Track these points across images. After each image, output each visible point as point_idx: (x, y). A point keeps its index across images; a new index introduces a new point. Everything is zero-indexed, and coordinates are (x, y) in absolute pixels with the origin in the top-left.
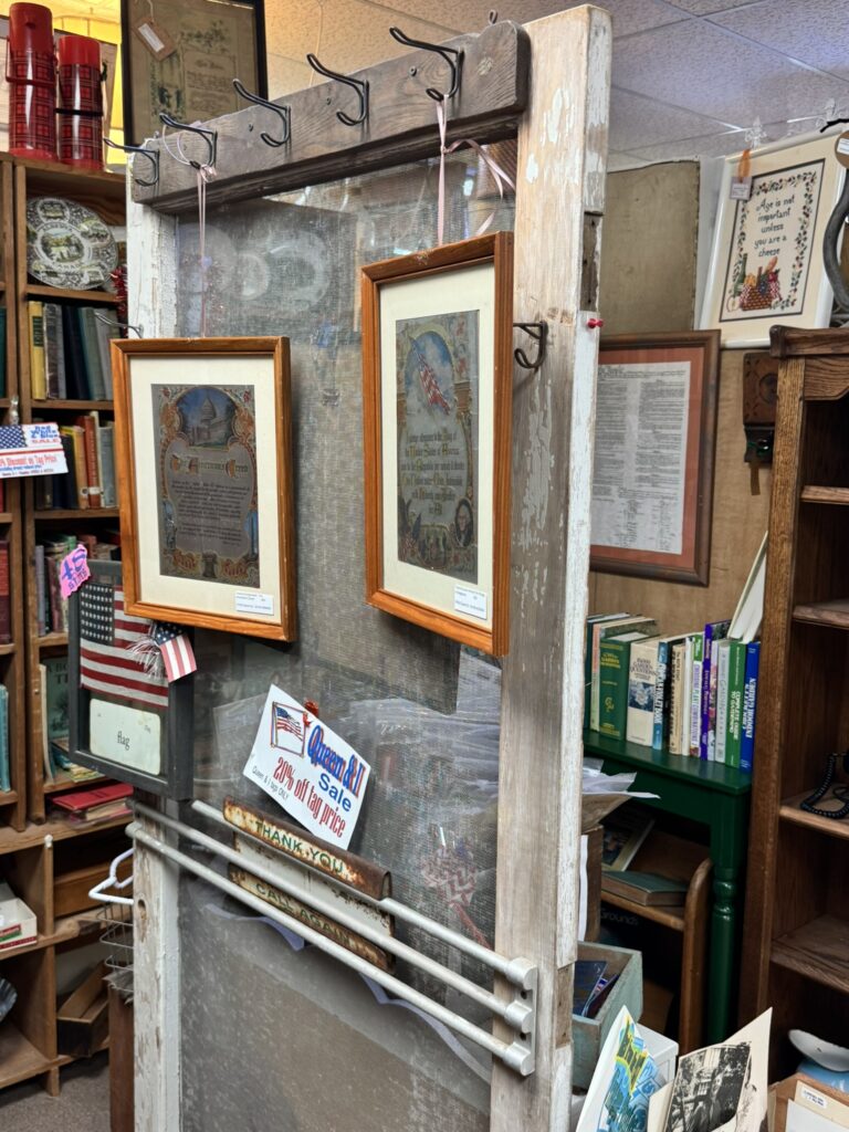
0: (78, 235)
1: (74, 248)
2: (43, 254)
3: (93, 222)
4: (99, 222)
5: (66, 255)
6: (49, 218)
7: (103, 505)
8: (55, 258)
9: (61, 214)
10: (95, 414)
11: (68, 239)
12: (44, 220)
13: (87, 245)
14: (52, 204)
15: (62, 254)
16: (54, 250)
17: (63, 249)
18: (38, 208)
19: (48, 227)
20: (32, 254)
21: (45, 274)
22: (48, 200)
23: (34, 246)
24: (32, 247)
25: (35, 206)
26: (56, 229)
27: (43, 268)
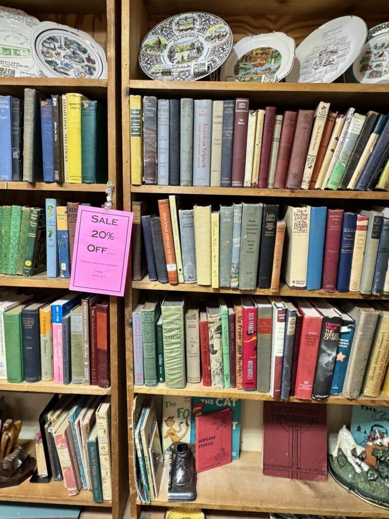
0: (202, 39)
1: (195, 50)
2: (167, 60)
3: (218, 26)
4: (223, 25)
5: (185, 58)
6: (182, 30)
8: (176, 61)
9: (192, 26)
10: (172, 199)
11: (193, 46)
12: (177, 33)
13: (208, 46)
14: (186, 19)
15: (182, 58)
16: (178, 56)
17: (186, 54)
18: (174, 24)
19: (179, 37)
20: (157, 60)
21: (160, 74)
22: (183, 16)
23: (162, 54)
24: (160, 56)
25: (171, 23)
26: (185, 39)
27: (161, 70)
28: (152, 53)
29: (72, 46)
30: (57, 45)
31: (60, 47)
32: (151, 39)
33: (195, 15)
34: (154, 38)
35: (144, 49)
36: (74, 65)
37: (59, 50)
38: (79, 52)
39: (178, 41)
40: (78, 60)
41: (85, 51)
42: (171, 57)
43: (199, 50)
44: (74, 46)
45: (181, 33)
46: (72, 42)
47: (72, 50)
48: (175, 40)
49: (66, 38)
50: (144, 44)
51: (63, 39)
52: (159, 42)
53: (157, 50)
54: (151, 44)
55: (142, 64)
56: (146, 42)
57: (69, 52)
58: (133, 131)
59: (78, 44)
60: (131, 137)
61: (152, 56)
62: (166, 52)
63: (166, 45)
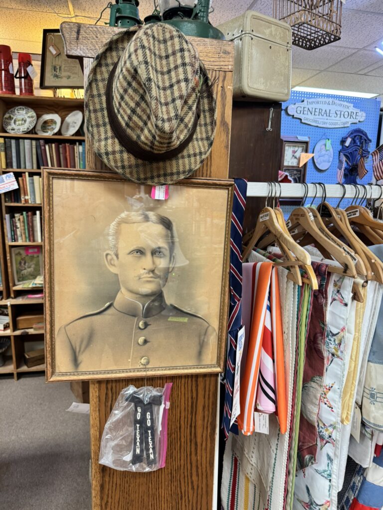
0: (26, 117)
2: (13, 124)
3: (31, 113)
4: (33, 113)
5: (20, 124)
7: (30, 202)
8: (17, 125)
9: (22, 111)
10: (27, 174)
12: (17, 114)
13: (28, 120)
16: (17, 123)
17: (20, 122)
20: (9, 124)
21: (11, 130)
22: (19, 107)
24: (11, 122)
25: (15, 109)
26: (20, 116)
27: (11, 128)
28: (7, 121)
32: (7, 116)
33: (24, 107)
35: (4, 119)
39: (18, 117)
42: (15, 123)
43: (25, 121)
45: (19, 114)
48: (16, 116)
52: (10, 117)
53: (9, 120)
55: (4, 126)
56: (5, 117)
60: (1, 152)
61: (7, 122)
62: (13, 121)
63: (13, 118)
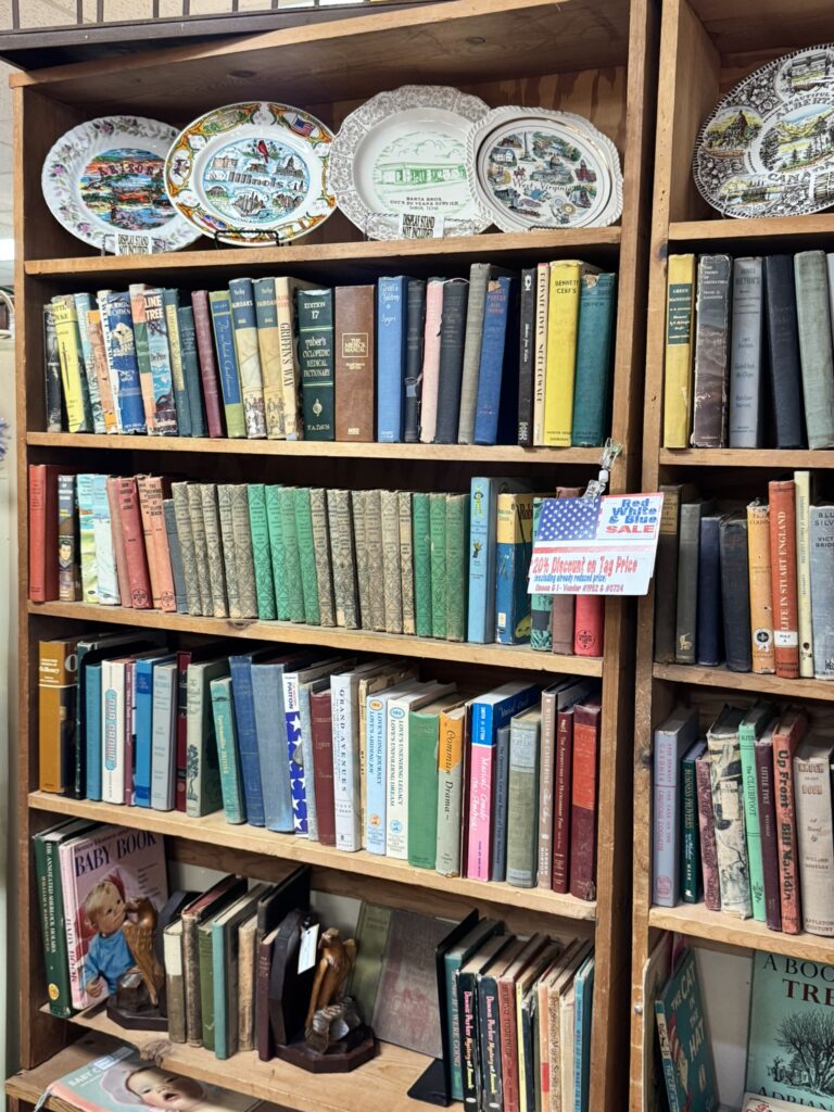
1: (825, 137)
2: (758, 162)
5: (801, 156)
6: (797, 89)
7: (806, 670)
8: (779, 164)
9: (821, 77)
10: (802, 480)
11: (821, 125)
12: (785, 98)
14: (809, 61)
15: (795, 155)
16: (784, 153)
17: (802, 146)
18: (779, 77)
19: (790, 107)
20: (734, 166)
21: (739, 200)
22: (802, 56)
23: (746, 151)
24: (742, 154)
25: (772, 75)
26: (803, 110)
27: (742, 187)
28: (726, 149)
29: (548, 150)
30: (518, 153)
31: (525, 158)
32: (724, 118)
33: (828, 53)
34: (731, 114)
35: (705, 143)
36: (551, 191)
37: (521, 164)
38: (562, 160)
39: (788, 117)
40: (559, 178)
41: (574, 156)
42: (767, 156)
44: (553, 150)
45: (796, 96)
46: (549, 141)
47: (548, 158)
48: (779, 115)
49: (537, 135)
50: (706, 130)
51: (530, 138)
52: (743, 120)
53: (736, 142)
54: (723, 129)
55: (701, 179)
56: (711, 127)
57: (541, 163)
58: (673, 332)
59: (562, 143)
60: (668, 346)
61: (723, 157)
62: (756, 146)
63: (757, 128)
